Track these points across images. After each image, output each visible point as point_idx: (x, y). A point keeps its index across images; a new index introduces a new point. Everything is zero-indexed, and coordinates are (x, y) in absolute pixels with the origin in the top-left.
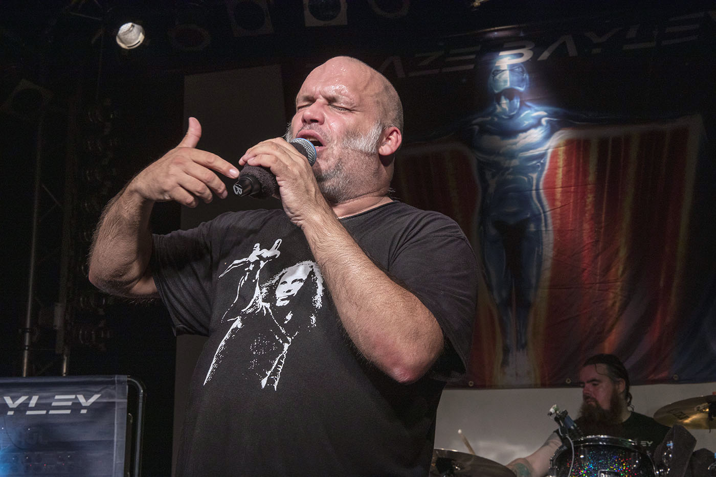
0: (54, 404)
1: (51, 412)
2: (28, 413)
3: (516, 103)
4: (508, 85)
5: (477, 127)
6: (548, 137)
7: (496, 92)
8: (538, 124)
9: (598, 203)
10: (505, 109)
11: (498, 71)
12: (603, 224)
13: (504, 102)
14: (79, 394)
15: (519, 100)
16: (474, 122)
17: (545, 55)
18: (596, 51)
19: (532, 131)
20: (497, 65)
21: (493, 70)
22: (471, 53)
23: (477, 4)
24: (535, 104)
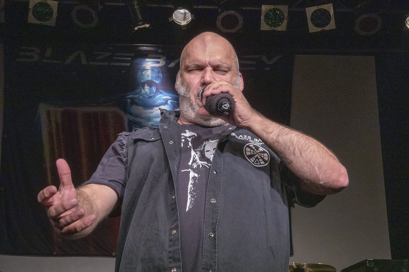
3: (153, 89)
4: (150, 78)
5: (129, 100)
7: (142, 81)
8: (166, 103)
10: (147, 92)
11: (144, 69)
13: (147, 88)
15: (155, 88)
16: (128, 97)
19: (162, 107)
20: (143, 66)
21: (141, 69)
22: (130, 57)
23: (136, 28)
24: (165, 91)
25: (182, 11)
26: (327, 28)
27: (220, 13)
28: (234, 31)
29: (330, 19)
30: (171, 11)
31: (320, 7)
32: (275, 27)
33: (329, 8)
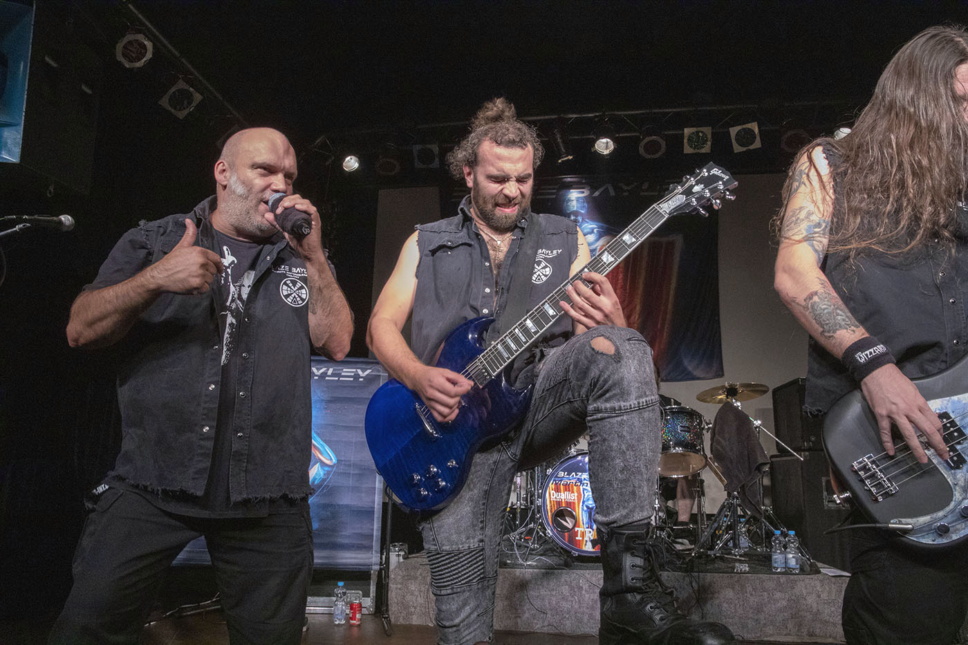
0: (343, 374)
1: (341, 379)
2: (327, 378)
3: (579, 219)
4: (575, 209)
6: (597, 240)
7: (568, 212)
8: (592, 232)
9: (625, 280)
11: (569, 200)
12: (628, 291)
13: (573, 217)
14: (358, 368)
15: (581, 217)
17: (597, 194)
18: (626, 194)
19: (589, 235)
20: (568, 196)
21: (566, 200)
22: (554, 189)
23: (560, 161)
24: (591, 221)
25: (604, 140)
26: (752, 147)
27: (644, 139)
28: (657, 156)
29: (755, 138)
30: (594, 141)
31: (744, 126)
32: (698, 149)
33: (754, 127)
